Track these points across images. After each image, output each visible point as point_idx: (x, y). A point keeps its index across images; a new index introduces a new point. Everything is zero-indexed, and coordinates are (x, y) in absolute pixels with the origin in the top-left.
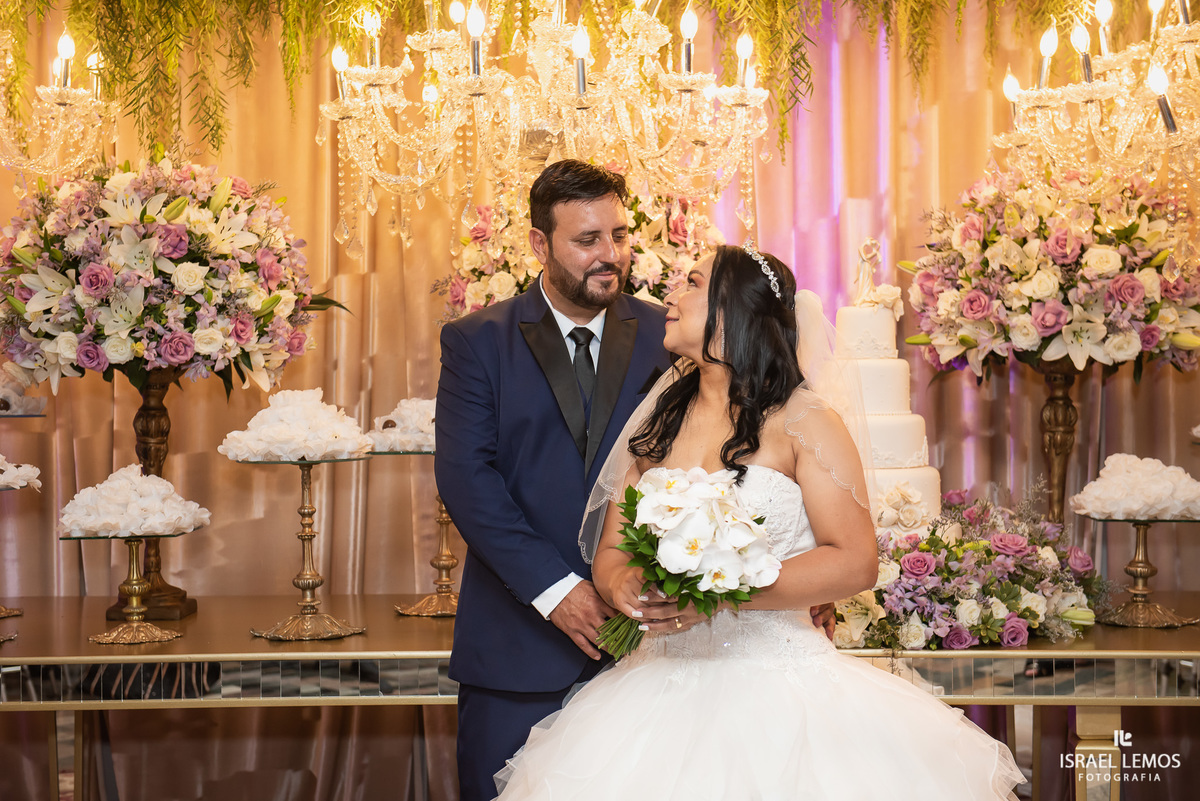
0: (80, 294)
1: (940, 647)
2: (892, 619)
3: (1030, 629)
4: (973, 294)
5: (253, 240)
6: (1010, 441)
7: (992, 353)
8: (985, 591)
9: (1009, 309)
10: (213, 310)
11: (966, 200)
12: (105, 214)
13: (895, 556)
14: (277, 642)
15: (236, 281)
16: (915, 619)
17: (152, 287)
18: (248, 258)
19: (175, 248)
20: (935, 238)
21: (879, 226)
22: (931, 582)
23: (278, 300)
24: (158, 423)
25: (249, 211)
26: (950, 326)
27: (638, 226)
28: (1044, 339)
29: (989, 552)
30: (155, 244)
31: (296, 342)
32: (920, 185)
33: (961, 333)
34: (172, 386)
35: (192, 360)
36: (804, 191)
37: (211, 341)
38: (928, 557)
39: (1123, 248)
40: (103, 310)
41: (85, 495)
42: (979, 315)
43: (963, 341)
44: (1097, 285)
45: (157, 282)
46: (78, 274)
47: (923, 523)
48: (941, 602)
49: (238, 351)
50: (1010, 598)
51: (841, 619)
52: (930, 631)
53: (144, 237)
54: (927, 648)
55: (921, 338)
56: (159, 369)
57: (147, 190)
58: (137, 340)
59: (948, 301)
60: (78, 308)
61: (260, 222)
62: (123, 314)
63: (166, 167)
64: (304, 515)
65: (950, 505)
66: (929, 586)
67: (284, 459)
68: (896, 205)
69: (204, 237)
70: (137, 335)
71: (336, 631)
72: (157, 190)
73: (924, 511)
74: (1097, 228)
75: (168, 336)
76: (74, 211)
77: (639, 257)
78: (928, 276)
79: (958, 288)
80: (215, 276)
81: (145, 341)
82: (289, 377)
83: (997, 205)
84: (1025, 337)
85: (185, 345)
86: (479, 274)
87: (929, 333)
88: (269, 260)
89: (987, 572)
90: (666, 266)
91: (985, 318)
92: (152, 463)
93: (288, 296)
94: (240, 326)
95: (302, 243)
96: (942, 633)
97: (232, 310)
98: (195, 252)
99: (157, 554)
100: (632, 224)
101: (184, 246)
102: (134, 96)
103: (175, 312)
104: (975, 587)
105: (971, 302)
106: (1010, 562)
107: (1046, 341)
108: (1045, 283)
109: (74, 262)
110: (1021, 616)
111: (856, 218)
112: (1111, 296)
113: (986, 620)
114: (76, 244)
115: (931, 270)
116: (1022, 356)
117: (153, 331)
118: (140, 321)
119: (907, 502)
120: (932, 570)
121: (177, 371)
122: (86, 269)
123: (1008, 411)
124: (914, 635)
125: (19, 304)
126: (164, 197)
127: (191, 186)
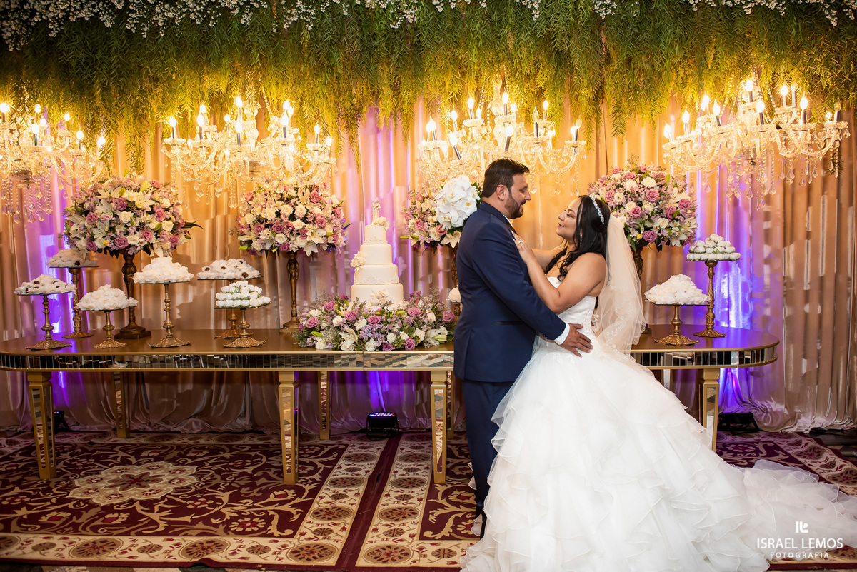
0: (86, 223)
1: (381, 350)
3: (416, 343)
4: (418, 220)
5: (152, 203)
7: (425, 242)
8: (401, 329)
9: (429, 226)
10: (135, 228)
12: (99, 195)
13: (366, 317)
15: (145, 218)
16: (372, 340)
17: (112, 220)
18: (149, 209)
19: (122, 206)
22: (378, 326)
23: (165, 224)
25: (153, 193)
26: (411, 232)
27: (297, 196)
28: (441, 237)
30: (113, 205)
31: (175, 240)
33: (414, 234)
35: (129, 247)
37: (134, 240)
38: (379, 317)
40: (94, 229)
41: (87, 296)
42: (419, 228)
43: (413, 238)
45: (114, 218)
46: (86, 216)
48: (381, 334)
49: (147, 243)
50: (410, 332)
51: (344, 340)
53: (111, 202)
54: (376, 351)
56: (115, 250)
57: (115, 186)
58: (106, 240)
59: (412, 222)
60: (86, 228)
61: (157, 196)
62: (102, 230)
64: (165, 302)
66: (377, 328)
69: (134, 202)
70: (106, 238)
72: (119, 186)
75: (118, 238)
77: (296, 208)
78: (408, 214)
79: (414, 218)
80: (136, 216)
81: (109, 241)
85: (125, 241)
87: (408, 235)
88: (160, 210)
89: (402, 323)
90: (308, 211)
91: (421, 229)
92: (129, 283)
93: (170, 223)
94: (147, 234)
97: (143, 229)
98: (129, 206)
99: (134, 315)
101: (125, 206)
103: (120, 230)
104: (397, 327)
105: (417, 223)
106: (412, 318)
109: (86, 213)
110: (413, 339)
113: (398, 340)
114: (87, 205)
116: (435, 243)
117: (112, 237)
118: (107, 232)
120: (379, 322)
122: (89, 215)
124: (371, 346)
125: (68, 227)
126: (120, 188)
127: (129, 184)
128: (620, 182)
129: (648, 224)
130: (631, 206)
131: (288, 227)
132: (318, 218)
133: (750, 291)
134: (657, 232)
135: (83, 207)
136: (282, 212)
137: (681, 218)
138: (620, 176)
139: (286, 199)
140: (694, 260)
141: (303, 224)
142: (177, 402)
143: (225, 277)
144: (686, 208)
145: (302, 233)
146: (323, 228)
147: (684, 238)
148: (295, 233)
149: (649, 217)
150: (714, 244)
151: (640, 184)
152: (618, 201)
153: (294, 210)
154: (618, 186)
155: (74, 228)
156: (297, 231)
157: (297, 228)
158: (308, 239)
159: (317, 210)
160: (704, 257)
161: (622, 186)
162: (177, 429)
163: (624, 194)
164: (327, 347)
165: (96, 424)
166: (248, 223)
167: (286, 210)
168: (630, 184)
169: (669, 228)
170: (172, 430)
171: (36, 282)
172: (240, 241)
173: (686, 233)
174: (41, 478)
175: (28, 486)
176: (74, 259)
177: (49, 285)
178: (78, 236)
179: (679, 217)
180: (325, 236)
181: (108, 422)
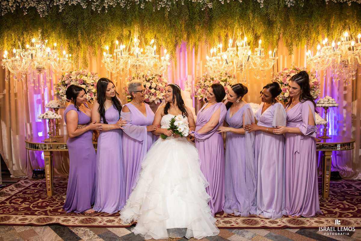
4: (203, 89)
5: (93, 81)
11: (204, 75)
12: (71, 78)
15: (90, 88)
18: (92, 84)
19: (81, 83)
20: (199, 82)
21: (193, 79)
25: (93, 77)
27: (152, 79)
30: (78, 82)
32: (199, 73)
33: (201, 95)
36: (182, 74)
39: (225, 82)
43: (201, 97)
46: (67, 87)
49: (91, 98)
53: (77, 81)
55: (196, 96)
57: (78, 74)
59: (200, 90)
61: (94, 79)
63: (81, 71)
68: (195, 76)
69: (86, 81)
72: (79, 74)
74: (221, 79)
76: (67, 77)
77: (152, 84)
78: (198, 87)
79: (201, 88)
80: (87, 87)
83: (207, 76)
90: (157, 85)
91: (204, 93)
94: (91, 94)
97: (90, 92)
100: (151, 79)
101: (83, 82)
102: (74, 60)
105: (203, 91)
109: (66, 85)
111: (189, 78)
114: (66, 82)
125: (59, 91)
126: (80, 75)
127: (83, 73)
128: (288, 74)
131: (149, 92)
132: (161, 88)
133: (337, 120)
135: (65, 83)
136: (146, 85)
137: (315, 89)
138: (288, 72)
139: (147, 80)
140: (319, 107)
141: (155, 91)
144: (317, 85)
145: (154, 94)
146: (162, 92)
148: (152, 94)
150: (328, 100)
153: (151, 85)
154: (288, 76)
155: (61, 92)
156: (153, 93)
157: (152, 92)
158: (157, 97)
159: (160, 85)
160: (323, 105)
161: (290, 76)
165: (59, 175)
167: (148, 85)
171: (46, 114)
172: (128, 98)
173: (316, 95)
174: (48, 196)
175: (45, 199)
176: (58, 104)
177: (52, 115)
178: (62, 95)
179: (314, 89)
180: (163, 96)
181: (64, 174)
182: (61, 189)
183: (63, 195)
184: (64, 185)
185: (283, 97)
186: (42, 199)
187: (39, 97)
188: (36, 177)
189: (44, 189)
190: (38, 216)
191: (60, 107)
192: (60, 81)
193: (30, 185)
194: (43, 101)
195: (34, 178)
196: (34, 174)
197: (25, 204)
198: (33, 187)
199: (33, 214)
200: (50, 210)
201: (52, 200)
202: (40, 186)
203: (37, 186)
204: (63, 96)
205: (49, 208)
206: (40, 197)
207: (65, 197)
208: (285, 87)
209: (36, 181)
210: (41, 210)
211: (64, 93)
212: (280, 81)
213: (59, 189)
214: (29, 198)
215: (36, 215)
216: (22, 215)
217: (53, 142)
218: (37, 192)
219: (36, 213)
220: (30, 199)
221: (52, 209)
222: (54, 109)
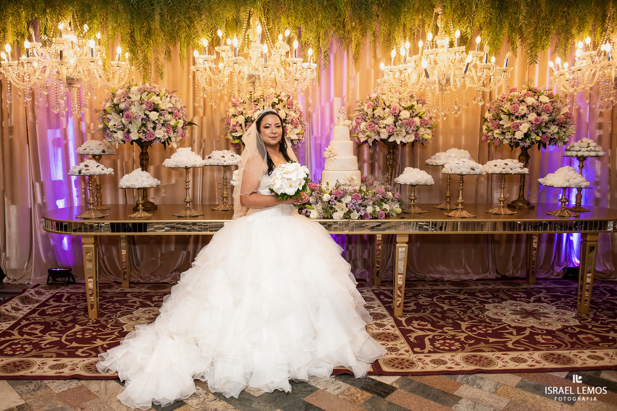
0: (123, 120)
1: (362, 219)
2: (350, 212)
3: (385, 214)
4: (370, 123)
5: (172, 106)
6: (376, 164)
7: (375, 139)
8: (374, 204)
9: (380, 127)
10: (161, 125)
11: (368, 97)
12: (130, 98)
13: (350, 194)
14: (180, 217)
15: (167, 117)
16: (355, 211)
17: (143, 118)
18: (170, 110)
19: (150, 107)
20: (359, 108)
21: (343, 105)
22: (360, 202)
23: (179, 122)
24: (146, 157)
25: (170, 97)
26: (364, 132)
27: (279, 103)
28: (389, 136)
29: (375, 193)
30: (144, 106)
31: (183, 134)
32: (354, 94)
33: (367, 134)
34: (149, 146)
35: (155, 139)
36: (323, 95)
37: (160, 134)
38: (359, 194)
39: (410, 111)
40: (130, 125)
41: (126, 176)
42: (372, 129)
43: (367, 136)
44: (404, 121)
45: (145, 117)
46: (123, 115)
47: (357, 185)
48: (362, 207)
49: (168, 137)
50: (380, 205)
51: (337, 211)
52: (359, 214)
53: (141, 104)
54: (358, 219)
55: (355, 135)
56: (146, 142)
57: (142, 91)
58: (139, 133)
59: (363, 125)
60: (123, 124)
61: (173, 100)
62: (136, 126)
63: (147, 85)
64: (186, 182)
65: (363, 181)
67: (181, 167)
68: (348, 99)
69: (158, 104)
70: (139, 132)
71: (196, 214)
72: (145, 91)
73: (357, 182)
74: (404, 106)
75: (148, 132)
76: (122, 97)
77: (279, 111)
78: (358, 118)
79: (366, 121)
80: (161, 115)
81: (142, 134)
82: (182, 144)
83: (377, 99)
84: (384, 136)
85: (153, 135)
86: (234, 116)
87: (358, 134)
88: (176, 111)
89: (374, 199)
90: (287, 114)
91: (373, 130)
92: (144, 168)
93: (181, 121)
94: (168, 130)
95: (185, 107)
96: (362, 214)
97: (166, 125)
98: (156, 109)
99: (146, 193)
100: (277, 102)
101: (152, 107)
102: (138, 64)
103: (150, 125)
104: (371, 203)
105: (370, 125)
106: (381, 196)
107: (390, 136)
108: (390, 120)
109: (122, 111)
110: (383, 210)
111: (337, 102)
112: (407, 124)
113: (374, 212)
114: (122, 106)
115: (358, 117)
116: (382, 140)
117: (144, 131)
118: (140, 128)
119: (353, 180)
120: (360, 198)
121: (151, 142)
122: (125, 113)
123: (376, 156)
124: (355, 215)
125: (106, 123)
126: (146, 93)
127: (153, 90)
128: (522, 99)
129: (544, 130)
130: (532, 116)
132: (295, 120)
134: (550, 136)
135: (118, 107)
137: (567, 126)
140: (572, 156)
142: (161, 260)
143: (225, 164)
144: (569, 118)
146: (296, 127)
147: (567, 140)
149: (546, 124)
150: (587, 145)
151: (538, 100)
152: (523, 113)
154: (523, 101)
155: (111, 124)
159: (292, 114)
160: (580, 154)
162: (165, 281)
163: (527, 107)
164: (319, 217)
166: (240, 123)
168: (530, 100)
169: (558, 133)
170: (161, 281)
171: (86, 166)
172: (233, 137)
173: (568, 137)
174: (90, 318)
175: (85, 324)
176: (102, 148)
177: (95, 168)
178: (114, 130)
179: (565, 125)
180: (298, 134)
181: (105, 275)
182: (110, 306)
183: (118, 316)
184: (113, 297)
185: (511, 139)
186: (80, 325)
187: (58, 134)
188: (54, 282)
189: (76, 304)
190: (85, 359)
191: (106, 152)
192: (108, 104)
193: (48, 297)
194: (65, 142)
195: (50, 285)
196: (50, 277)
197: (50, 334)
198: (54, 301)
199: (72, 354)
200: (102, 346)
201: (99, 326)
202: (68, 299)
203: (63, 300)
204: (116, 132)
205: (99, 343)
206: (75, 321)
207: (123, 320)
208: (515, 122)
209: (56, 291)
210: (87, 347)
211: (119, 127)
212: (506, 111)
213: (105, 305)
214: (54, 323)
215: (78, 356)
216: (51, 357)
217: (100, 218)
218: (67, 311)
219: (79, 352)
220: (58, 325)
221: (107, 344)
222: (94, 156)
